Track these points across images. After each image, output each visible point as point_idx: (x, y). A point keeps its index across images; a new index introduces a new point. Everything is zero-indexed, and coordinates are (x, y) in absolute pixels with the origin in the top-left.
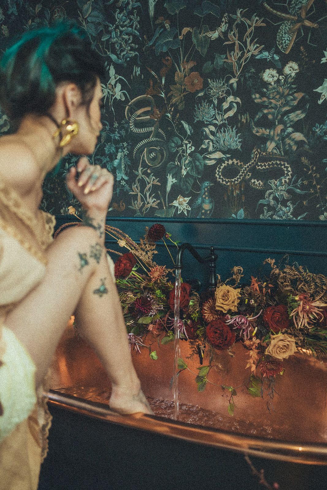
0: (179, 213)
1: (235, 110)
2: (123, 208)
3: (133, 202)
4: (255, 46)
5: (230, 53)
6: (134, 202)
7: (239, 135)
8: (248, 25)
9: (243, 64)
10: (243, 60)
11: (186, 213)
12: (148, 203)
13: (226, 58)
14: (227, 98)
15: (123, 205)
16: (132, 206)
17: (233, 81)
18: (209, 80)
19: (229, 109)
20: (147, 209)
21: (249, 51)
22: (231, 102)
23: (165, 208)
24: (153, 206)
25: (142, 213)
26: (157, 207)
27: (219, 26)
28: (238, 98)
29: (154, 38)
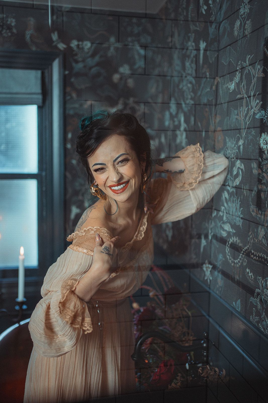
0: (206, 278)
1: (240, 178)
4: (256, 103)
5: (240, 109)
7: (242, 209)
8: (253, 76)
9: (248, 123)
10: (247, 118)
13: (238, 115)
14: (236, 161)
17: (241, 142)
18: (227, 138)
19: (237, 176)
21: (252, 108)
22: (239, 168)
27: (235, 77)
28: (243, 165)
29: (201, 88)
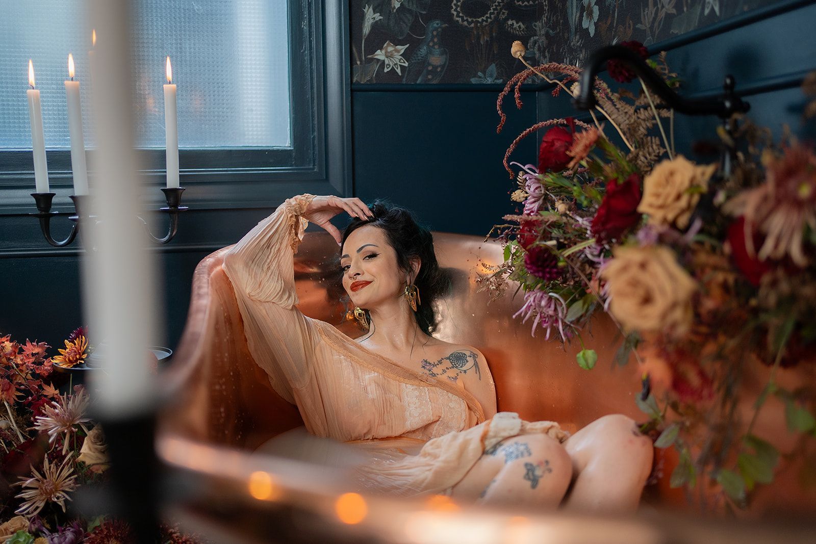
0: (707, 11)
2: (630, 32)
3: (642, 11)
6: (644, 11)
11: (717, 9)
12: (663, 7)
15: (629, 27)
16: (641, 23)
20: (660, 22)
23: (685, 9)
24: (669, 12)
25: (653, 36)
26: (674, 11)
